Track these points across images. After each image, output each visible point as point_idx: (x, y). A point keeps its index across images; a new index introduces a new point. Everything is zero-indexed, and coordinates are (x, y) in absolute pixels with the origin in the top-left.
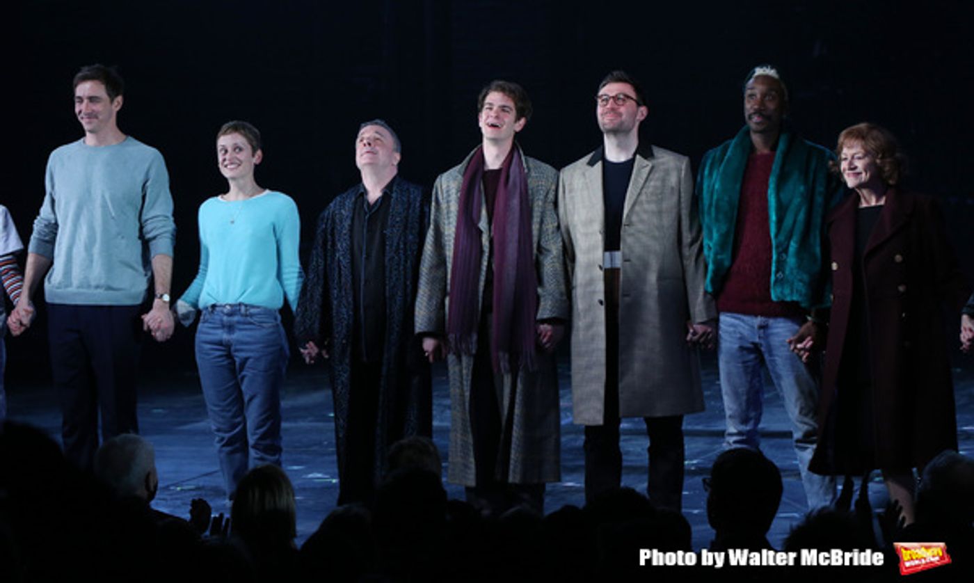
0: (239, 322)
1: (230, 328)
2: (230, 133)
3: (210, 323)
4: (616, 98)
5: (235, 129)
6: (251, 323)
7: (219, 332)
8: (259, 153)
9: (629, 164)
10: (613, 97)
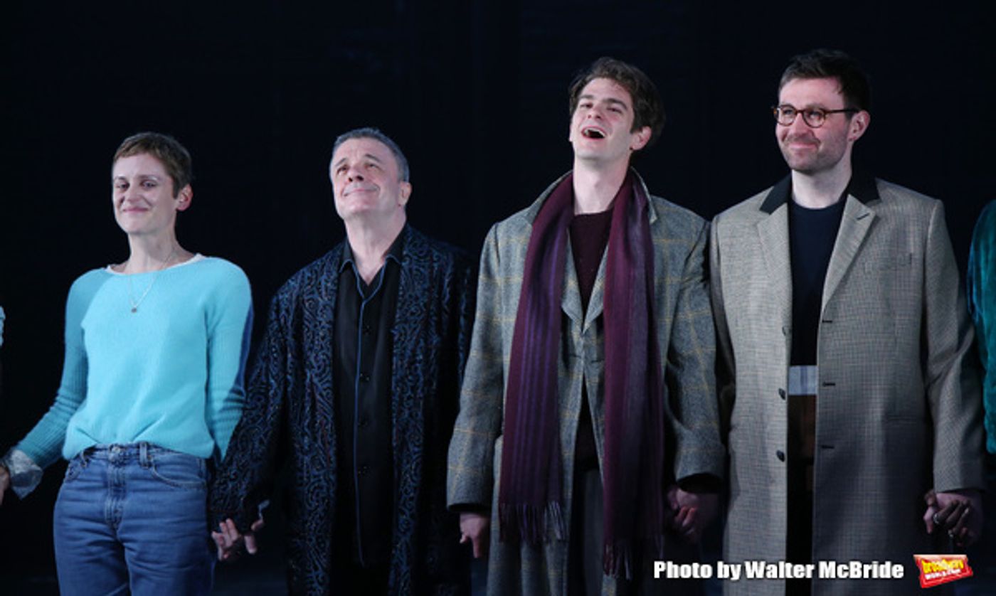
0: (135, 478)
1: (119, 489)
2: (136, 153)
3: (81, 480)
4: (808, 112)
5: (146, 146)
6: (158, 479)
7: (99, 495)
8: (187, 190)
9: (836, 211)
10: (802, 112)
